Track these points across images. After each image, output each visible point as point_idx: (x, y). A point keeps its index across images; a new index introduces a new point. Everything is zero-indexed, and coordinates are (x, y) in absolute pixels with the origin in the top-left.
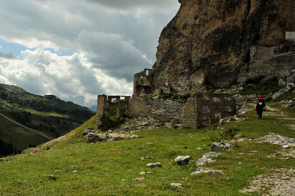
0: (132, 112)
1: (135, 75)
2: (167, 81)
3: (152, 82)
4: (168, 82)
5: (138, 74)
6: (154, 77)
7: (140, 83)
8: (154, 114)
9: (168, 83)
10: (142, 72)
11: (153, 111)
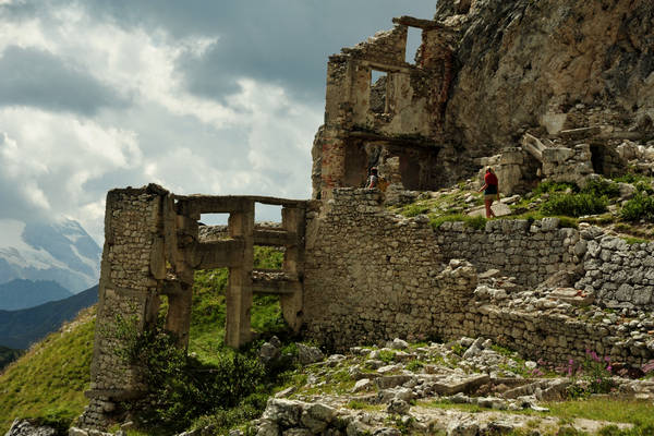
0: (334, 308)
1: (334, 60)
2: (557, 102)
3: (443, 107)
4: (565, 108)
5: (357, 54)
6: (463, 75)
7: (366, 118)
8: (500, 319)
9: (562, 118)
10: (382, 42)
11: (486, 298)
